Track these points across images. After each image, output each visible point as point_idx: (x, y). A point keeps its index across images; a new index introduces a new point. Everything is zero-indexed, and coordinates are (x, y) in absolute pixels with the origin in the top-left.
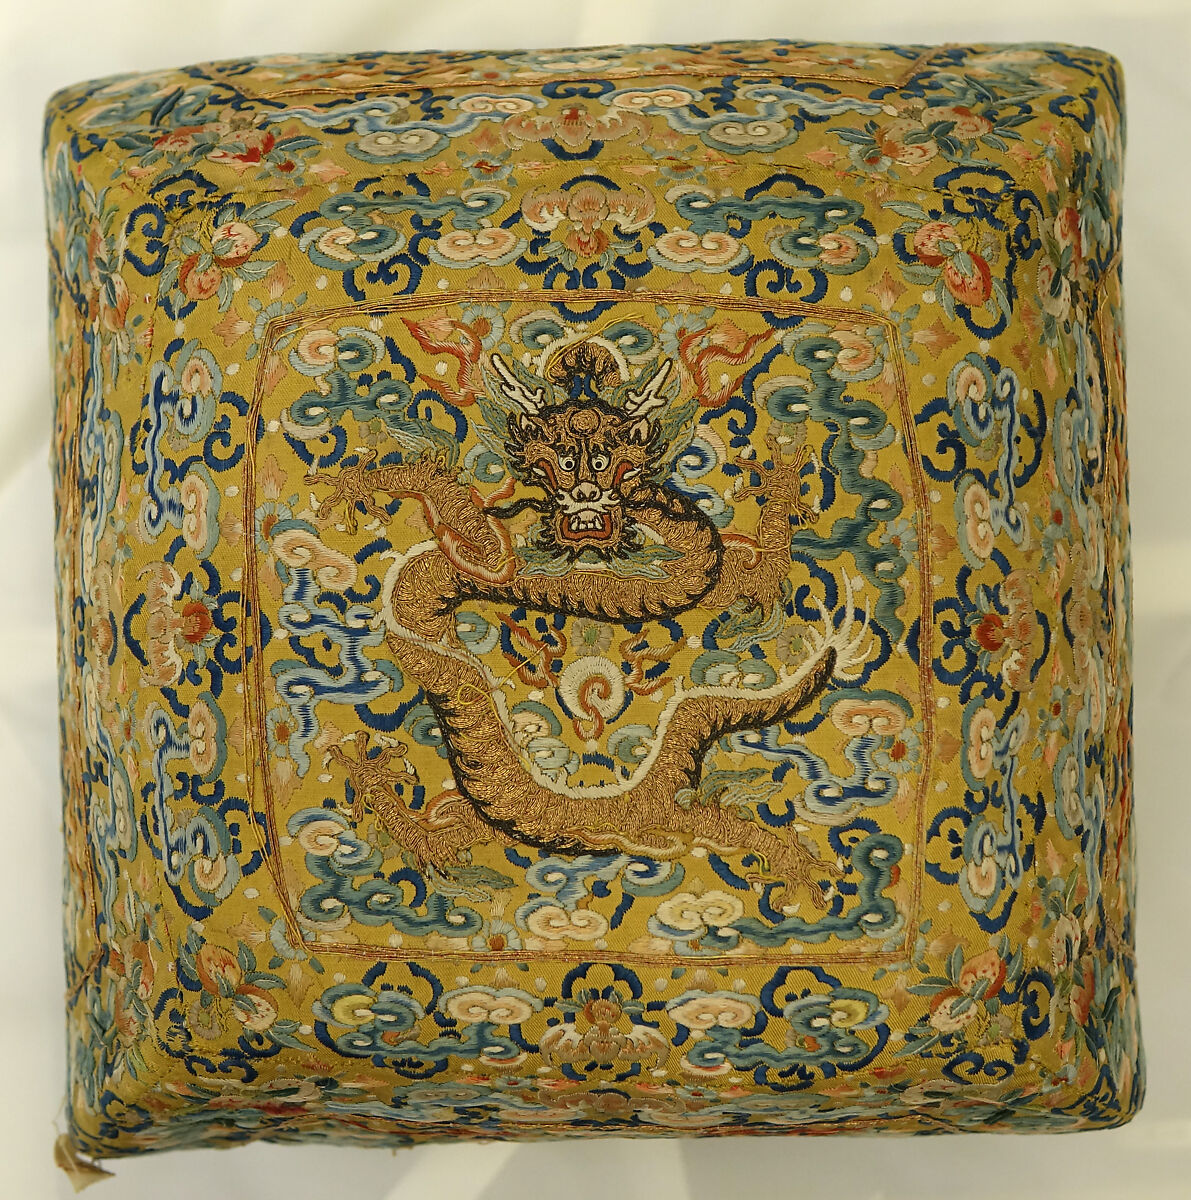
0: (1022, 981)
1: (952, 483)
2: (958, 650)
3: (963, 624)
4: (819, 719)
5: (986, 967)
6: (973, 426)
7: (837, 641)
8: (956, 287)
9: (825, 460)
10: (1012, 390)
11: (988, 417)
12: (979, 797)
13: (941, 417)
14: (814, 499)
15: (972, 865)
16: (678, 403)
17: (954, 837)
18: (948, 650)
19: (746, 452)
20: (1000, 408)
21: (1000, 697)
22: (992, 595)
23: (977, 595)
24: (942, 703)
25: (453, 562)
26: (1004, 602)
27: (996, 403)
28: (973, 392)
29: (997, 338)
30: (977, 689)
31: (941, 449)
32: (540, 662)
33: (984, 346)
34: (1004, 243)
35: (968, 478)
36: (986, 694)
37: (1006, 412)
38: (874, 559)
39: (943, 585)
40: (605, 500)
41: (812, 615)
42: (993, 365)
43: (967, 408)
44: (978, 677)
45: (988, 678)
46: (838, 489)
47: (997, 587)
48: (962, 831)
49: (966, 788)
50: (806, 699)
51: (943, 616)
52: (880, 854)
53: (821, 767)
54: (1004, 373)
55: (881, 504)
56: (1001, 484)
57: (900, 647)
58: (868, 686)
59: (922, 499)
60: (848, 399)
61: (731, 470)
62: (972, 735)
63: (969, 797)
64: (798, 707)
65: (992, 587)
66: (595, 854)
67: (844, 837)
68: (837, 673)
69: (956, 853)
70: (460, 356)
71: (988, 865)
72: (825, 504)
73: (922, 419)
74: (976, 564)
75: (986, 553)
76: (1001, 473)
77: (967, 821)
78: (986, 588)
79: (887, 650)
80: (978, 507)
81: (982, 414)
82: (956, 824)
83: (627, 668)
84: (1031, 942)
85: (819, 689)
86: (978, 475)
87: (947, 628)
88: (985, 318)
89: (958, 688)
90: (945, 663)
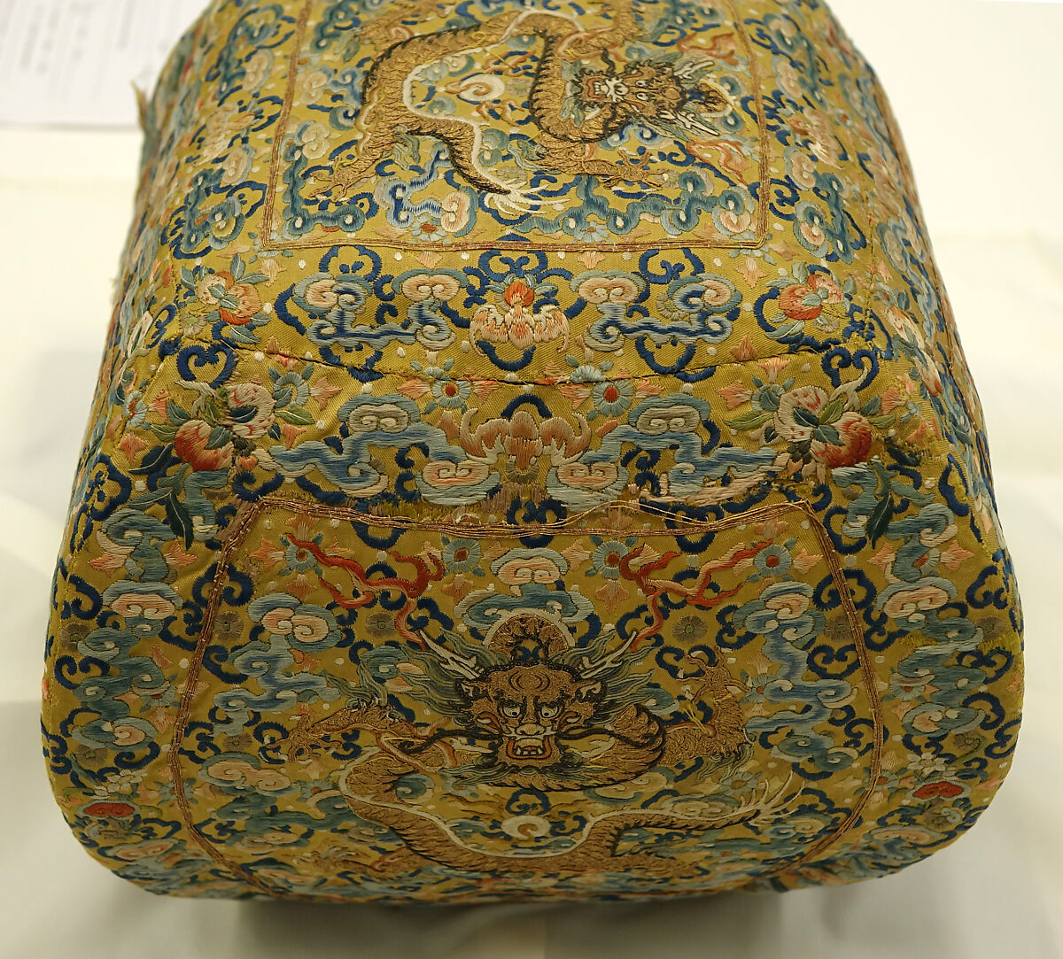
0: (228, 345)
1: (638, 270)
2: (507, 268)
3: (526, 272)
4: (457, 187)
5: (247, 303)
6: (684, 291)
7: (516, 195)
8: (793, 291)
9: (651, 195)
10: (714, 334)
11: (692, 306)
12: (387, 289)
13: (689, 268)
14: (621, 187)
15: (333, 282)
16: (687, 134)
17: (358, 266)
18: (506, 261)
19: (654, 158)
20: (699, 320)
21: (467, 304)
22: (549, 298)
23: (549, 284)
24: (465, 256)
25: (571, 35)
26: (545, 308)
27: (704, 316)
28: (709, 294)
29: (756, 320)
30: (475, 281)
31: (664, 265)
32: (501, 66)
33: (747, 307)
34: (833, 336)
35: (642, 283)
36: (470, 288)
37: (696, 326)
38: (578, 217)
39: (558, 259)
40: (615, 97)
41: (535, 183)
42: (734, 314)
43: (697, 287)
44: (484, 282)
45: (483, 291)
46: (630, 201)
47: (556, 303)
48: (361, 273)
49: (395, 276)
50: (471, 180)
51: (533, 257)
52: (349, 220)
53: (418, 188)
54: (728, 323)
55: (620, 223)
56: (638, 320)
57: (508, 231)
58: (480, 212)
59: (624, 247)
60: (699, 212)
61: (642, 151)
62: (437, 278)
63: (388, 279)
64: (464, 176)
65: (556, 298)
66: (363, 94)
67: (365, 201)
68: (489, 195)
69: (344, 269)
70: (712, 49)
71: (331, 297)
72: (620, 194)
73: (687, 251)
74: (574, 283)
75: (583, 293)
76: (647, 319)
77: (368, 278)
78: (555, 292)
79: (507, 223)
80: (619, 290)
81: (694, 300)
82: (368, 269)
83: (496, 101)
84: (259, 355)
85: (477, 185)
86: (645, 296)
87: (525, 260)
88: (771, 310)
89: (476, 266)
90: (496, 258)
